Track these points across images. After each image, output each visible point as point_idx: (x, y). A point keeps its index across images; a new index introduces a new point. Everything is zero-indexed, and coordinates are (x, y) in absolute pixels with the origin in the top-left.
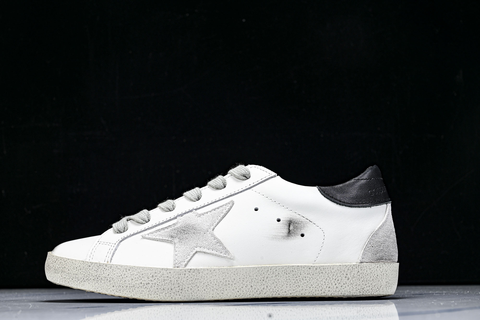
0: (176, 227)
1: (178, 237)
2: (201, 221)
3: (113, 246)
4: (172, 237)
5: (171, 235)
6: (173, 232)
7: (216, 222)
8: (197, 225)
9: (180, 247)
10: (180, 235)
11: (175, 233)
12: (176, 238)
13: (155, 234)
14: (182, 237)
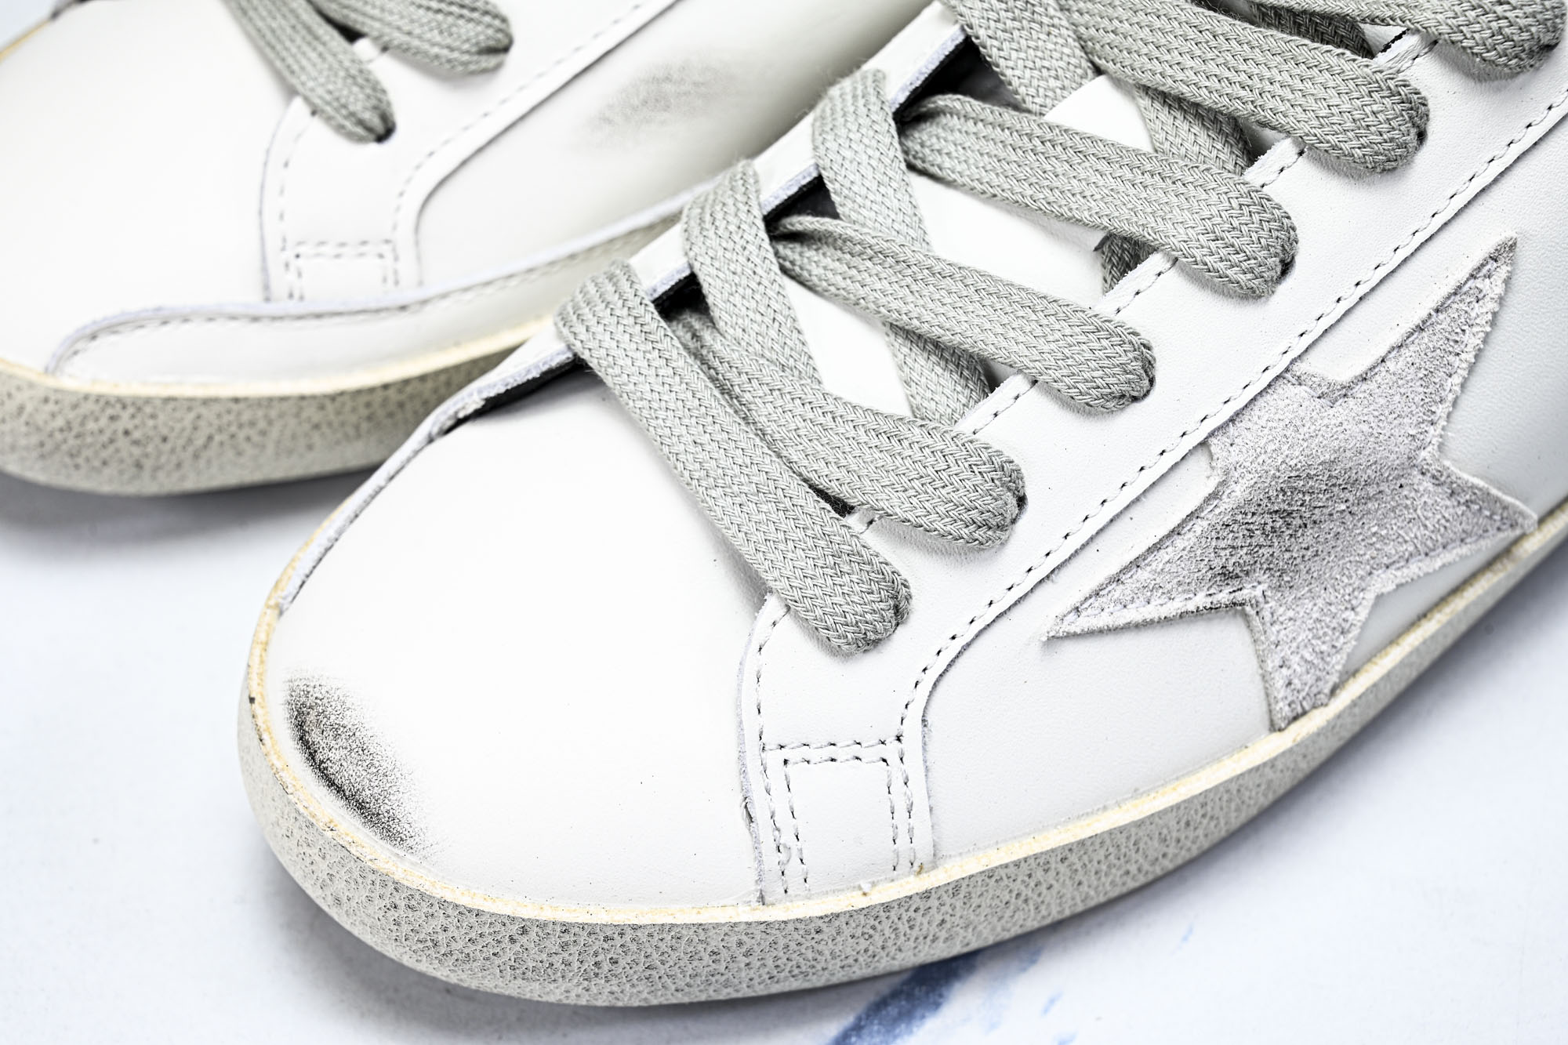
0: (1226, 504)
1: (1265, 566)
2: (1365, 427)
3: (894, 759)
4: (1227, 576)
5: (1218, 570)
6: (1222, 544)
7: (1451, 397)
8: (1348, 454)
9: (1291, 614)
10: (1271, 551)
11: (1239, 542)
12: (1251, 574)
13: (1118, 591)
14: (1287, 555)
